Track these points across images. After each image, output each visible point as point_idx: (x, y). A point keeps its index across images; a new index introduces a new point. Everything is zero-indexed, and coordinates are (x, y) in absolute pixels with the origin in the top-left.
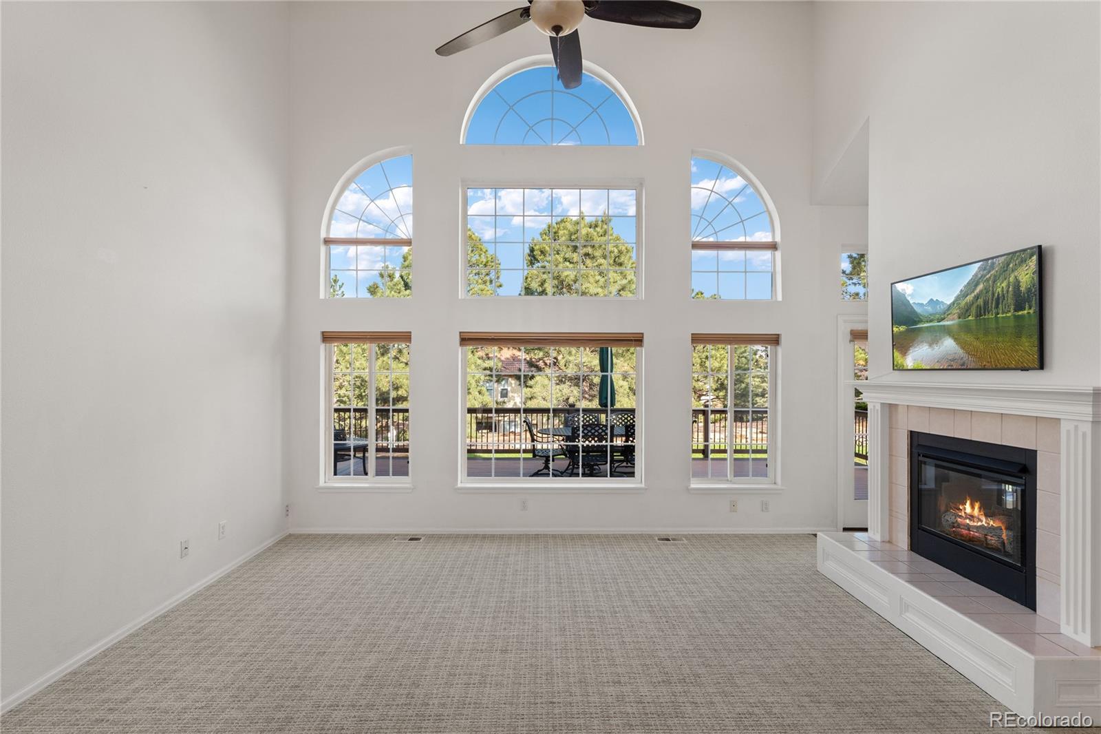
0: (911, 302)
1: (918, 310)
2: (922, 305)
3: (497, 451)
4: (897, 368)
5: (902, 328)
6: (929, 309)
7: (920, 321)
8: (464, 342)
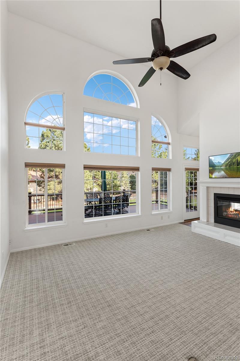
0: (214, 162)
1: (215, 164)
2: (216, 163)
3: (56, 209)
4: (210, 178)
5: (211, 168)
6: (218, 164)
7: (216, 167)
8: (85, 169)
